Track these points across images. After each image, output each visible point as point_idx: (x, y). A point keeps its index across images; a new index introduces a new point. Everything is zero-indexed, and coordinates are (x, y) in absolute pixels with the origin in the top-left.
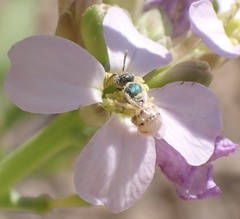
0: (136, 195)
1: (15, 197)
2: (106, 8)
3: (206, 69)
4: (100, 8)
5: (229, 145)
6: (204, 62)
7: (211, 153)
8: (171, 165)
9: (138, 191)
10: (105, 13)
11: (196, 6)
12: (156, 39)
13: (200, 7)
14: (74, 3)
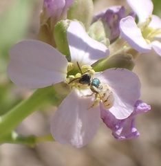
2: (69, 22)
4: (65, 22)
5: (145, 106)
6: (129, 55)
8: (109, 119)
10: (68, 25)
11: (124, 21)
12: (99, 40)
14: (49, 19)
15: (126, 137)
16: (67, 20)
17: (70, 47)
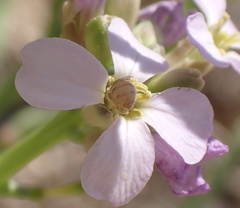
0: (135, 191)
1: (13, 185)
2: (110, 19)
3: (198, 76)
4: (104, 19)
5: (220, 147)
6: (196, 70)
7: (204, 153)
8: (166, 164)
9: (137, 188)
10: (109, 24)
11: (192, 19)
13: (195, 20)
14: (79, 14)
15: (190, 192)
16: (106, 16)
17: (113, 53)
